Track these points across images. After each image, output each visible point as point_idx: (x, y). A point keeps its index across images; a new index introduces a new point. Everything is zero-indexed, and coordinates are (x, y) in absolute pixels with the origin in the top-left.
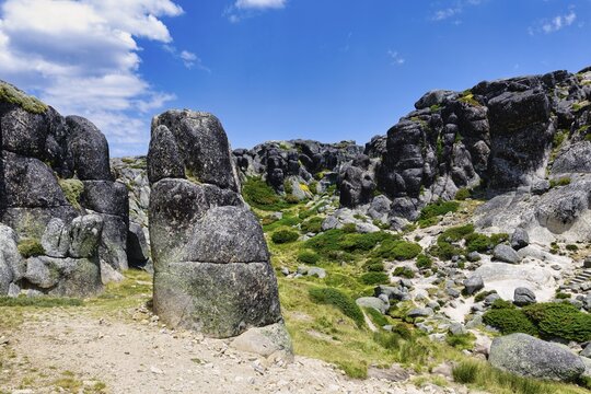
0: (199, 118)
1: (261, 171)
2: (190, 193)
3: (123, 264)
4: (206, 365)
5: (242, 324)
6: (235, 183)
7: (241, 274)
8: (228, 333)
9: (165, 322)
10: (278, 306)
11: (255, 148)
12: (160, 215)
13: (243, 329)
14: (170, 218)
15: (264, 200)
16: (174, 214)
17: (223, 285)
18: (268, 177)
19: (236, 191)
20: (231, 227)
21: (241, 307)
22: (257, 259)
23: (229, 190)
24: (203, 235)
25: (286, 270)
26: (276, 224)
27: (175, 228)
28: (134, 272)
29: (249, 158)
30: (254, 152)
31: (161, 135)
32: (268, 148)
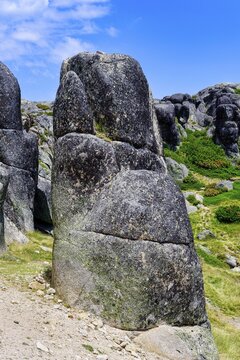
0: (114, 61)
1: (207, 123)
2: (98, 152)
3: (29, 224)
4: (100, 356)
5: (151, 317)
6: (154, 142)
7: (153, 256)
8: (133, 325)
9: (61, 296)
10: (203, 304)
11: (200, 94)
12: (63, 174)
13: (152, 324)
14: (73, 179)
15: (209, 163)
16: (78, 175)
17: (130, 265)
18: (216, 133)
19: (156, 152)
20: (144, 196)
21: (150, 297)
22: (176, 240)
23: (146, 151)
24: (110, 203)
25: (233, 261)
26: (222, 196)
27: (79, 191)
28: (40, 235)
29: (191, 107)
30: (198, 99)
31: (69, 83)
32: (218, 93)
